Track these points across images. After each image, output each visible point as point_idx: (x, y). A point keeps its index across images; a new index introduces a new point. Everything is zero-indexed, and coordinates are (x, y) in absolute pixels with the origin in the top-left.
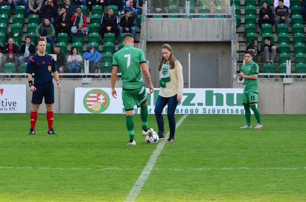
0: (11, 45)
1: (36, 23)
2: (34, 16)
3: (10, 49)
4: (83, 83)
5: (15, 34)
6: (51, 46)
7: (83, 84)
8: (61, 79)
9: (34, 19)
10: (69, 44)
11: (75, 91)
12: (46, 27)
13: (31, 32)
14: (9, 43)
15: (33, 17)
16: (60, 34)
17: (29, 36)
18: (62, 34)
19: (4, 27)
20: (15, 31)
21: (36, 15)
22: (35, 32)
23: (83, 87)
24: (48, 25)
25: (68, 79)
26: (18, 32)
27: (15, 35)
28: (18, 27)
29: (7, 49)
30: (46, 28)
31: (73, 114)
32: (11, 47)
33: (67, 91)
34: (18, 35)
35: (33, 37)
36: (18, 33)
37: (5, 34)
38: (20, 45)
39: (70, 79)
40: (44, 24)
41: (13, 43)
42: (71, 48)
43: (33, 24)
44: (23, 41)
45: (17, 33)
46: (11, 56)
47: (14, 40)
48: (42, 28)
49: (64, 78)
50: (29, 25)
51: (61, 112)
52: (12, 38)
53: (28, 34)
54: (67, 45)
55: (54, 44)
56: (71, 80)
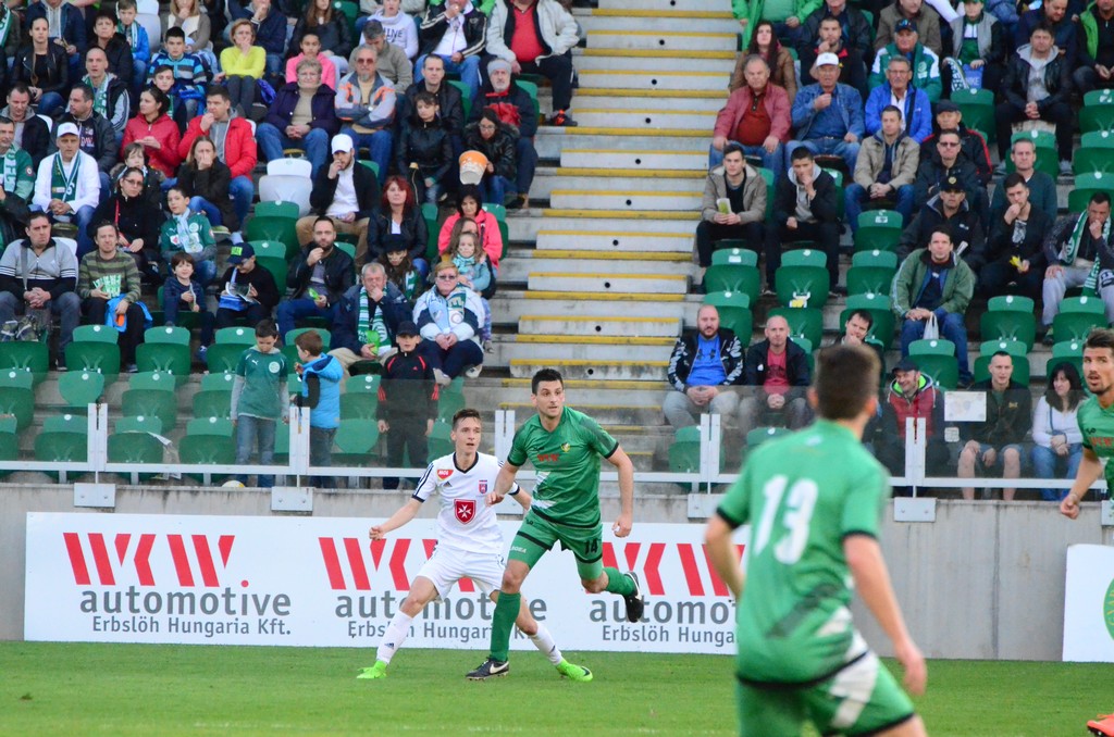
0: (777, 346)
1: (888, 250)
2: (881, 218)
3: (773, 365)
4: (1104, 523)
5: (793, 298)
6: (956, 354)
7: (1105, 527)
8: (1006, 506)
9: (881, 229)
10: (1037, 346)
11: (1065, 559)
12: (933, 271)
13: (865, 290)
14: (771, 335)
15: (878, 220)
16: (1001, 298)
17: (862, 306)
18: (1010, 299)
19: (746, 263)
20: (794, 282)
21: (891, 212)
22: (885, 290)
23: (1103, 543)
24: (946, 259)
25: (1036, 507)
26: (809, 290)
27: (793, 304)
28: (807, 264)
29: (761, 367)
30: (936, 275)
31: (1058, 664)
32: (777, 357)
33: (1029, 559)
34: (808, 301)
35: (880, 312)
36: (809, 295)
37: (748, 298)
38: (816, 346)
39: (1044, 507)
40: (927, 254)
41: (788, 339)
42: (1050, 362)
43: (876, 253)
44: (828, 328)
45: (802, 293)
46: (776, 400)
47: (790, 323)
48: (919, 271)
49: (1019, 502)
50: (860, 258)
51: (1002, 656)
52: (779, 314)
53: (854, 301)
54: (1030, 350)
55: (969, 344)
56: (1048, 508)
